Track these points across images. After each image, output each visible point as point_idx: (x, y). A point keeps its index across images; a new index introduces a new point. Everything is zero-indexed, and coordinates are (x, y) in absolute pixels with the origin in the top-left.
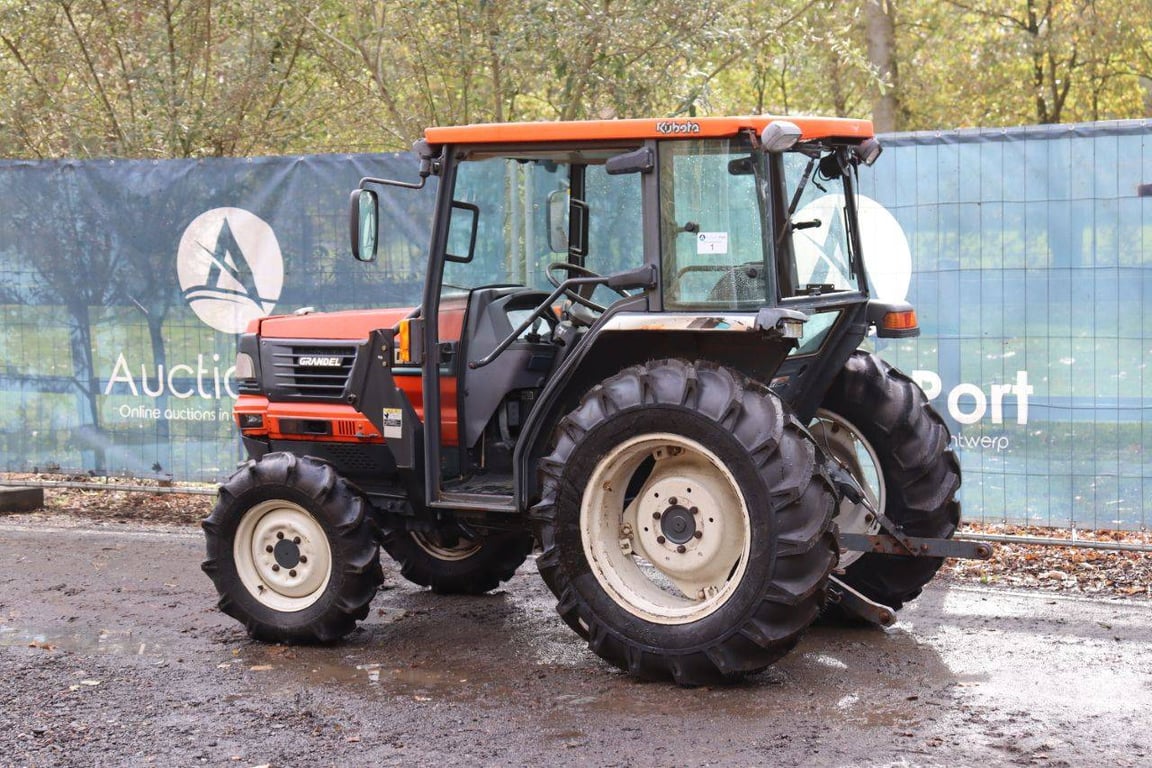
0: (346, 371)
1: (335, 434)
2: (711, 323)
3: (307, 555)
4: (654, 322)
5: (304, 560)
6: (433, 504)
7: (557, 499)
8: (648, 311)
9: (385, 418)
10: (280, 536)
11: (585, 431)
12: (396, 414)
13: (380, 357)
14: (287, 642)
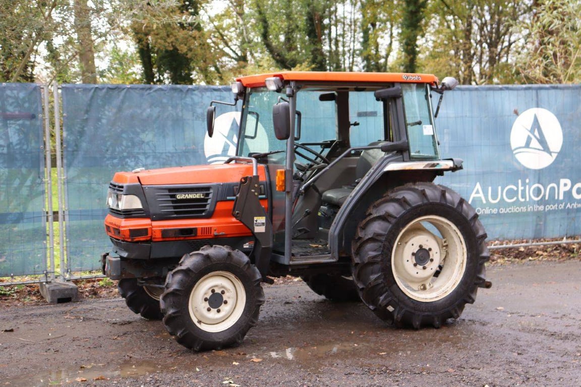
0: (206, 200)
1: (198, 235)
2: (434, 165)
3: (227, 300)
4: (409, 166)
5: (226, 302)
6: (291, 263)
7: (383, 251)
8: (404, 161)
9: (255, 222)
10: (213, 291)
11: (395, 218)
12: (262, 220)
13: (253, 191)
14: (219, 348)
